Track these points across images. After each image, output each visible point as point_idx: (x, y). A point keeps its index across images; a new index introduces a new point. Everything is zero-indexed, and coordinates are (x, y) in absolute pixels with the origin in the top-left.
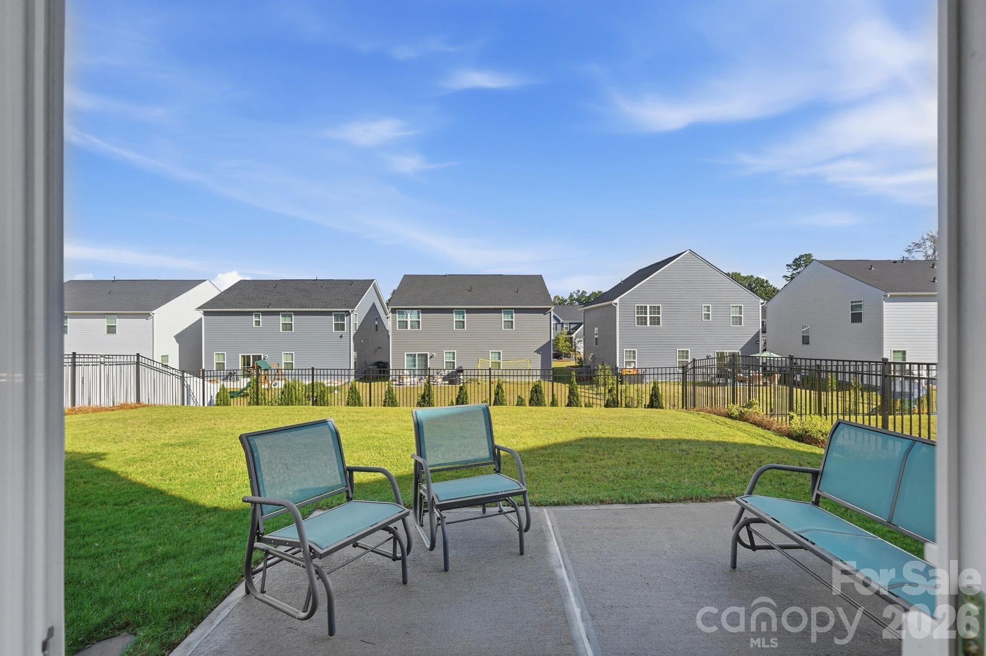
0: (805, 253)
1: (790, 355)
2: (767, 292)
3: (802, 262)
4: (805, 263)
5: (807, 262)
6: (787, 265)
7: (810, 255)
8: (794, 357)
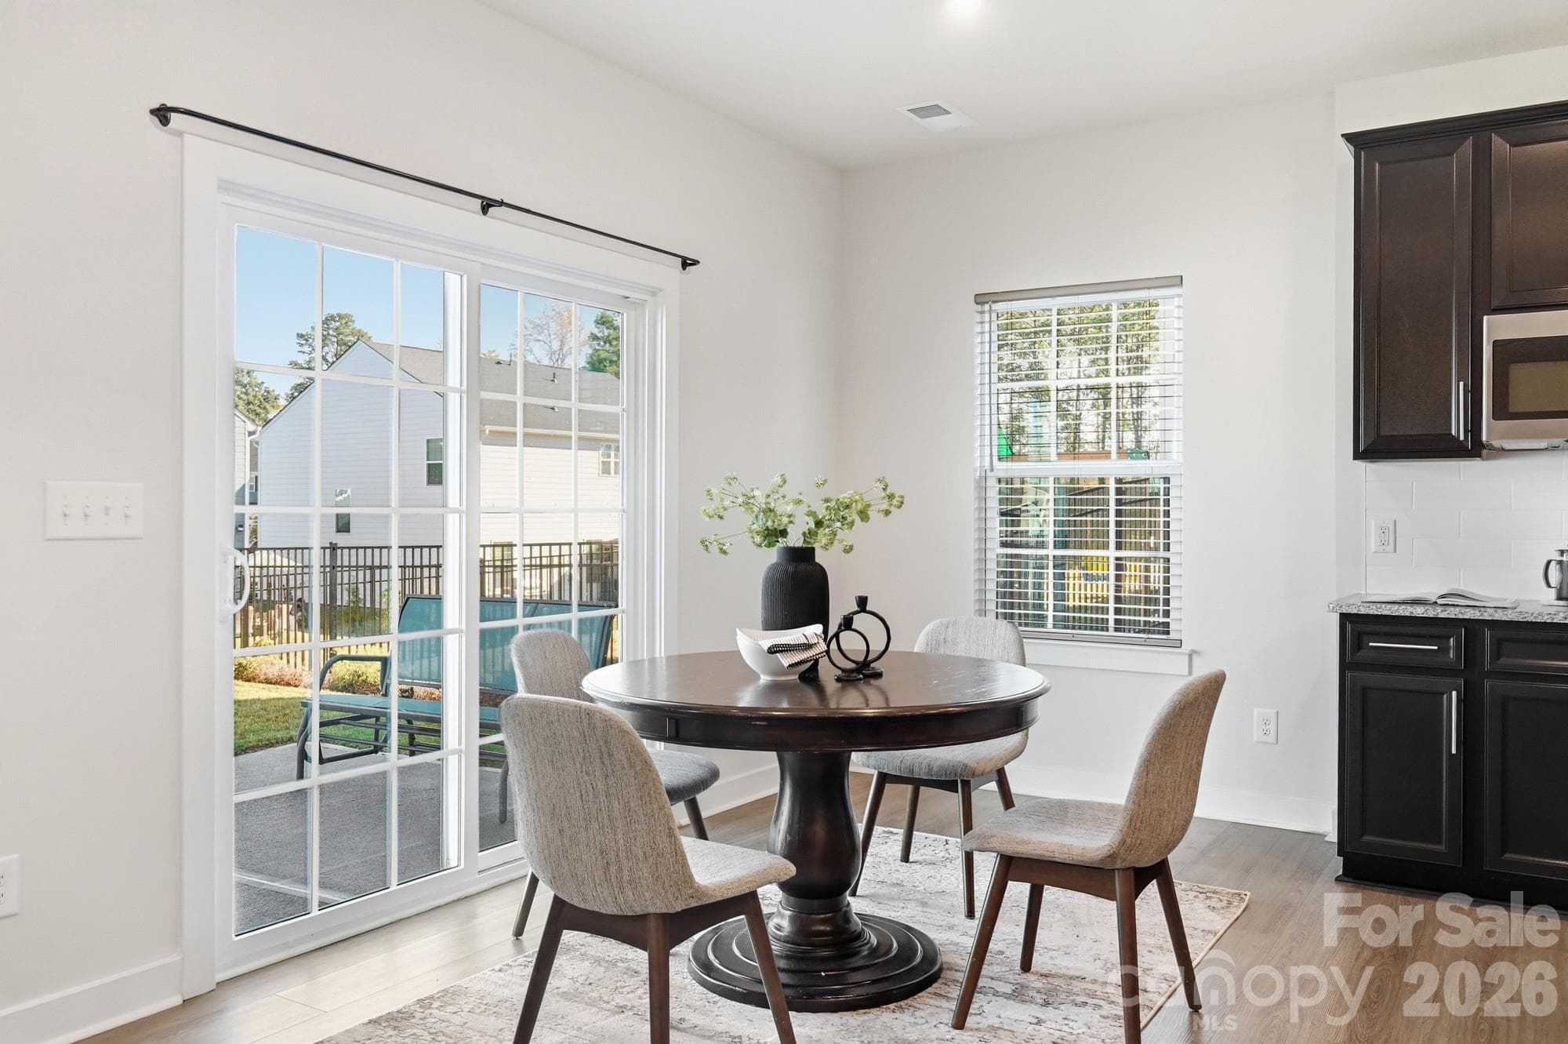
0: (338, 312)
1: (331, 543)
2: (251, 399)
3: (331, 332)
4: (338, 334)
5: (342, 334)
6: (298, 334)
7: (351, 316)
8: (338, 545)
